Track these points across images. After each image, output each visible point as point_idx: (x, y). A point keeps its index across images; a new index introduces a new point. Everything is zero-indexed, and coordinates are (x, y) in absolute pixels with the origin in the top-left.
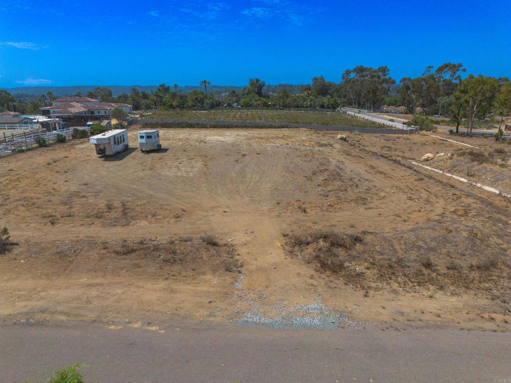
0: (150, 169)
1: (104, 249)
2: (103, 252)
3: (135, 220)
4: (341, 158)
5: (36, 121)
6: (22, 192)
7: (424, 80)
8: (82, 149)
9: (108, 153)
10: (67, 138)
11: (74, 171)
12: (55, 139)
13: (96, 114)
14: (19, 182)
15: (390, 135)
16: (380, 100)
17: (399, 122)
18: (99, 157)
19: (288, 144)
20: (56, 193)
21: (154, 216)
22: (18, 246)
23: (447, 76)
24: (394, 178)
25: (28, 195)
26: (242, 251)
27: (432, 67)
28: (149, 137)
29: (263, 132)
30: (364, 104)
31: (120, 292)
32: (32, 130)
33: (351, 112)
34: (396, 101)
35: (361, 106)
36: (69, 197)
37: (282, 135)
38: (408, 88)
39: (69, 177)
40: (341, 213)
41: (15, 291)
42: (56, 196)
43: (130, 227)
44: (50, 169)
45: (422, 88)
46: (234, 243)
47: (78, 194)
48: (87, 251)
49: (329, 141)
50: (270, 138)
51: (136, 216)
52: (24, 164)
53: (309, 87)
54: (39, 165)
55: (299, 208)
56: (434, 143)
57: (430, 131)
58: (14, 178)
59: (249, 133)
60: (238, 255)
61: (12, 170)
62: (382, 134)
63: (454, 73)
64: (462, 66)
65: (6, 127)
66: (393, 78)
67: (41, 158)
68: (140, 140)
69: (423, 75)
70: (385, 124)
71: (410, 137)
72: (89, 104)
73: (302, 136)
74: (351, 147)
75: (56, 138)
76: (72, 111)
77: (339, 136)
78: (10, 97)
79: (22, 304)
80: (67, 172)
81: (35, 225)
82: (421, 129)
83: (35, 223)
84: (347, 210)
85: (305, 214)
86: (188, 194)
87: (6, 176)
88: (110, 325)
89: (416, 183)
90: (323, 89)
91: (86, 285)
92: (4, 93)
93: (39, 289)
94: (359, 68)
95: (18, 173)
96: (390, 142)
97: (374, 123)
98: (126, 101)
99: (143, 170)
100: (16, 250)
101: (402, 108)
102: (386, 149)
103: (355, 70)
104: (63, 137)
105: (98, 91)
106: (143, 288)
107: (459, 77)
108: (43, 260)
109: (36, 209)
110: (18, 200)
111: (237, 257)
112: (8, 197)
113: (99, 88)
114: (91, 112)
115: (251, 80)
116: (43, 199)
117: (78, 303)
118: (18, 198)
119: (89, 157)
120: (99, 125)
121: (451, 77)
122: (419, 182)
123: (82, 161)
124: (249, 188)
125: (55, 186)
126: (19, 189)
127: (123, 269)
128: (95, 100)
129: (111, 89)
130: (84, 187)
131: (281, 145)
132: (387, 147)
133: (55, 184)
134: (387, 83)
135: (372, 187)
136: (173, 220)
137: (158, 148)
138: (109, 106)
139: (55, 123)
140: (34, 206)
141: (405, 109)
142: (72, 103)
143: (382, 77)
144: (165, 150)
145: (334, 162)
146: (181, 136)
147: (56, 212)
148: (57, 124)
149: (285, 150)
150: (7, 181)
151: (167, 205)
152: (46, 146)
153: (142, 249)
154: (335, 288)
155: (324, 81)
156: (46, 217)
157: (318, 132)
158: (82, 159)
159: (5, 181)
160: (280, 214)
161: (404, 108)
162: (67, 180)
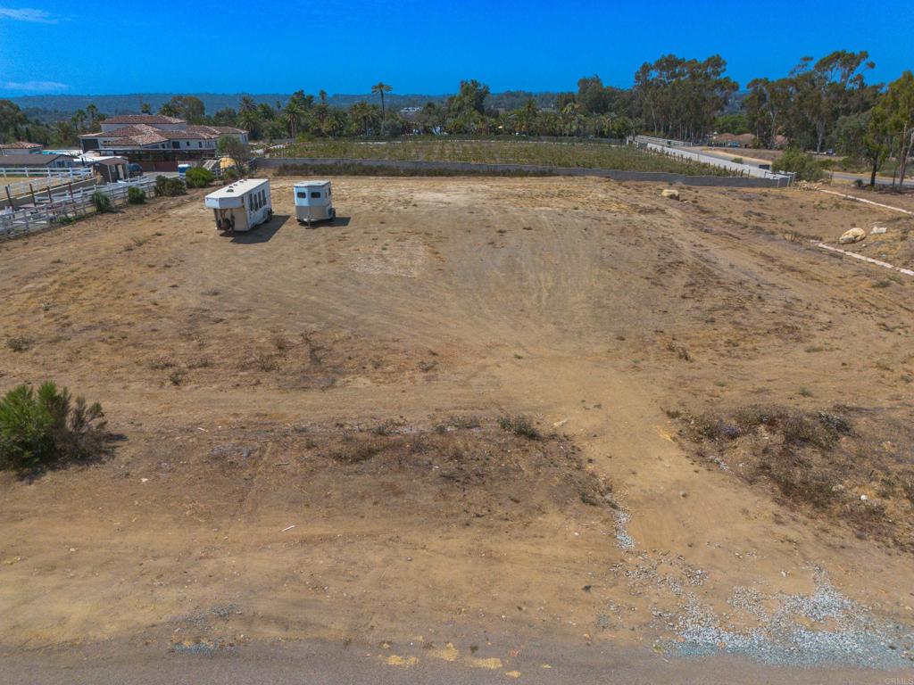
0: (331, 262)
1: (309, 447)
2: (308, 454)
3: (342, 374)
4: (695, 236)
5: (80, 160)
6: (94, 310)
7: (793, 83)
8: (183, 218)
9: (239, 226)
10: (147, 196)
11: (183, 265)
12: (125, 198)
13: (183, 147)
14: (81, 286)
15: (745, 189)
16: (708, 122)
17: (751, 164)
18: (221, 235)
19: (576, 209)
20: (161, 313)
21: (377, 366)
22: (126, 443)
23: (836, 75)
24: (825, 282)
25: (106, 315)
26: (594, 450)
27: (812, 59)
28: (315, 195)
29: (518, 185)
30: (676, 130)
31: (378, 559)
32: (76, 177)
33: (655, 145)
34: (734, 124)
35: (669, 133)
36: (190, 322)
37: (557, 191)
38: (762, 98)
39: (176, 277)
40: (762, 362)
41: (145, 557)
42: (165, 319)
43: (339, 393)
44: (134, 258)
45: (789, 98)
46: (569, 432)
47: (205, 314)
48: (274, 454)
49: (653, 202)
50: (538, 196)
51: (341, 365)
52: (79, 249)
53: (573, 95)
54: (109, 251)
55: (671, 349)
56: (838, 206)
57: (815, 182)
58: (69, 278)
59: (492, 187)
60: (590, 461)
61: (59, 262)
62: (730, 188)
63: (851, 69)
64: (867, 56)
65: (26, 173)
66: (733, 79)
67: (110, 236)
68: (297, 201)
69: (792, 73)
70: (728, 168)
71: (784, 194)
72: (169, 128)
73: (595, 192)
74: (702, 215)
75: (127, 195)
76: (140, 142)
77: (666, 193)
78: (19, 114)
79: (173, 594)
80: (169, 267)
81: (139, 386)
82: (799, 178)
83: (139, 380)
84: (769, 353)
85: (687, 364)
86: (428, 315)
87: (50, 273)
88: (387, 654)
89: (876, 292)
90: (598, 100)
91: (297, 541)
92: (6, 107)
93: (198, 552)
94: (667, 61)
95: (73, 267)
96: (755, 203)
97: (705, 165)
98: (235, 123)
99: (318, 263)
100: (125, 453)
101: (749, 137)
102: (754, 217)
103: (659, 64)
104: (141, 193)
105: (179, 102)
106: (424, 548)
107: (860, 77)
108: (187, 475)
109: (131, 348)
110: (89, 328)
111: (590, 467)
112: (66, 321)
113: (180, 98)
114: (174, 143)
115: (462, 82)
116: (139, 326)
117: (295, 590)
118: (88, 324)
119: (203, 235)
120: (200, 168)
121: (842, 77)
122: (881, 290)
123: (191, 243)
124: (544, 303)
125: (156, 297)
126: (86, 303)
127: (363, 498)
128: (179, 121)
129: (200, 99)
130: (212, 299)
131: (565, 210)
132: (756, 214)
133: (153, 291)
134: (723, 89)
135: (794, 302)
136: (420, 377)
137: (332, 216)
138: (206, 131)
139: (116, 166)
140: (125, 342)
141: (754, 139)
142: (137, 127)
143: (713, 77)
144: (344, 221)
145: (687, 247)
146: (365, 192)
147: (173, 355)
148: (120, 167)
149: (577, 221)
150: (56, 286)
151: (394, 341)
152: (111, 211)
153: (386, 447)
154: (843, 547)
155: (601, 84)
156: (157, 367)
157: (624, 184)
158: (190, 238)
159: (51, 284)
160: (636, 362)
161: (753, 136)
162: (174, 283)
